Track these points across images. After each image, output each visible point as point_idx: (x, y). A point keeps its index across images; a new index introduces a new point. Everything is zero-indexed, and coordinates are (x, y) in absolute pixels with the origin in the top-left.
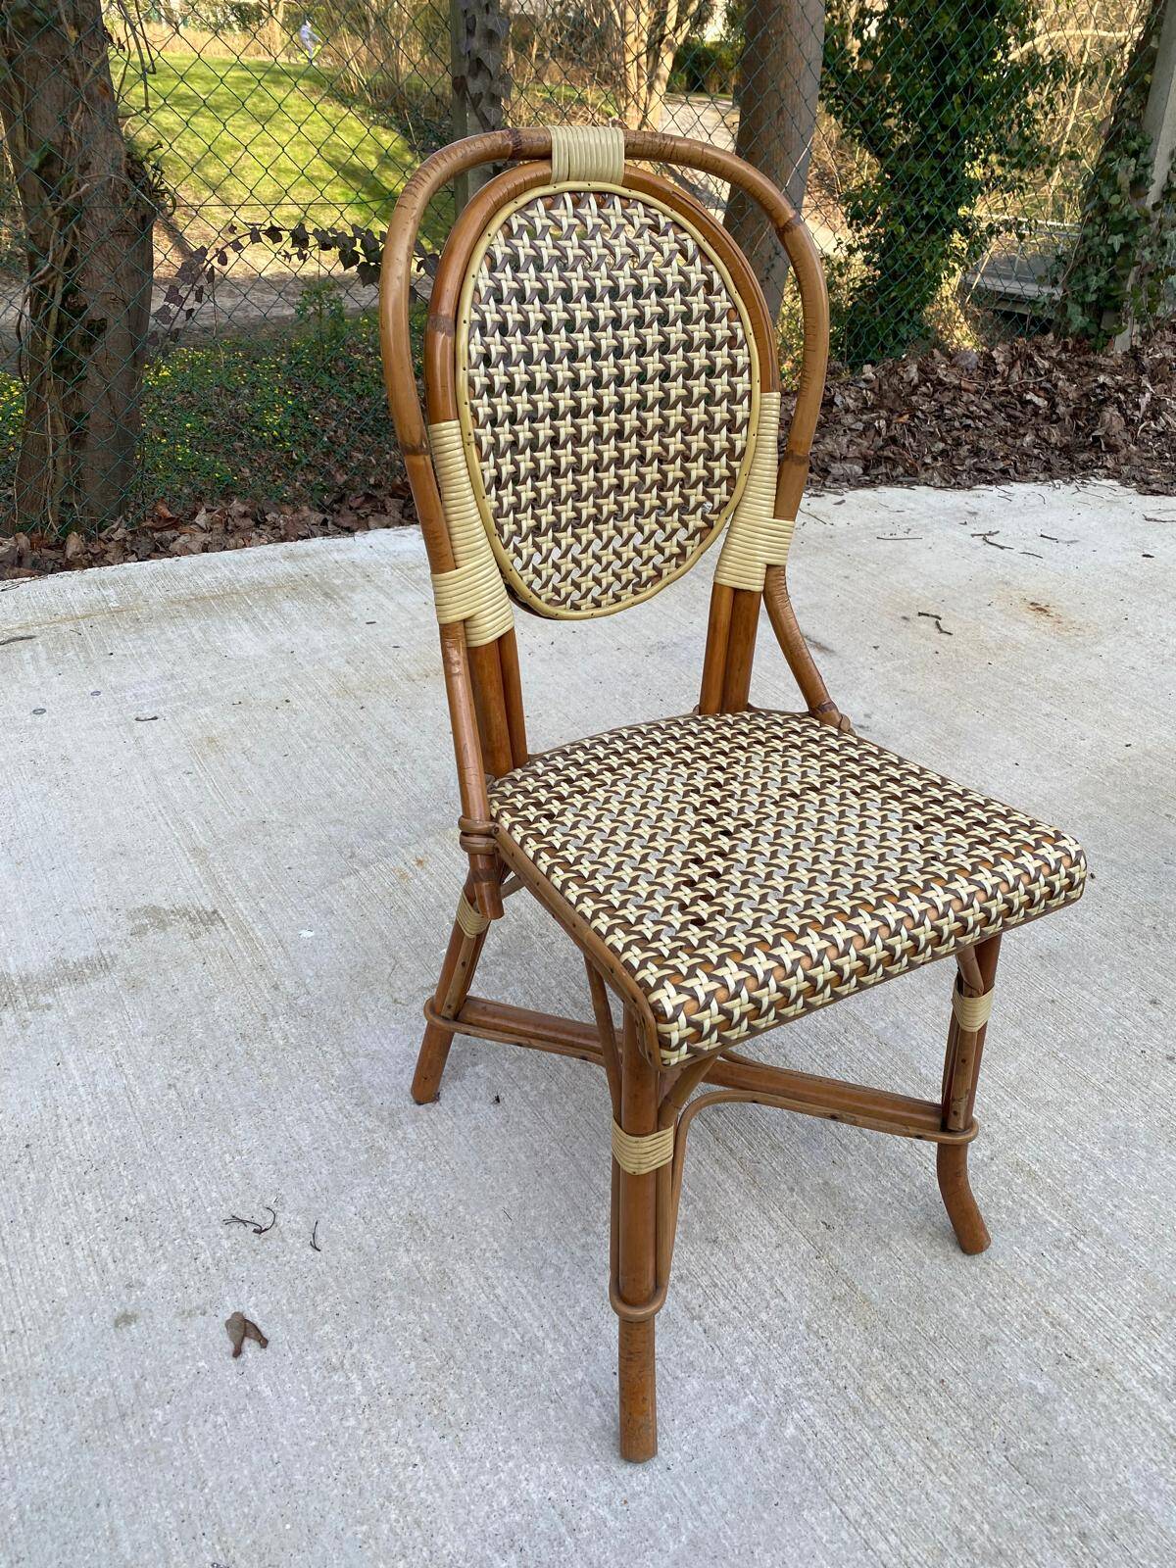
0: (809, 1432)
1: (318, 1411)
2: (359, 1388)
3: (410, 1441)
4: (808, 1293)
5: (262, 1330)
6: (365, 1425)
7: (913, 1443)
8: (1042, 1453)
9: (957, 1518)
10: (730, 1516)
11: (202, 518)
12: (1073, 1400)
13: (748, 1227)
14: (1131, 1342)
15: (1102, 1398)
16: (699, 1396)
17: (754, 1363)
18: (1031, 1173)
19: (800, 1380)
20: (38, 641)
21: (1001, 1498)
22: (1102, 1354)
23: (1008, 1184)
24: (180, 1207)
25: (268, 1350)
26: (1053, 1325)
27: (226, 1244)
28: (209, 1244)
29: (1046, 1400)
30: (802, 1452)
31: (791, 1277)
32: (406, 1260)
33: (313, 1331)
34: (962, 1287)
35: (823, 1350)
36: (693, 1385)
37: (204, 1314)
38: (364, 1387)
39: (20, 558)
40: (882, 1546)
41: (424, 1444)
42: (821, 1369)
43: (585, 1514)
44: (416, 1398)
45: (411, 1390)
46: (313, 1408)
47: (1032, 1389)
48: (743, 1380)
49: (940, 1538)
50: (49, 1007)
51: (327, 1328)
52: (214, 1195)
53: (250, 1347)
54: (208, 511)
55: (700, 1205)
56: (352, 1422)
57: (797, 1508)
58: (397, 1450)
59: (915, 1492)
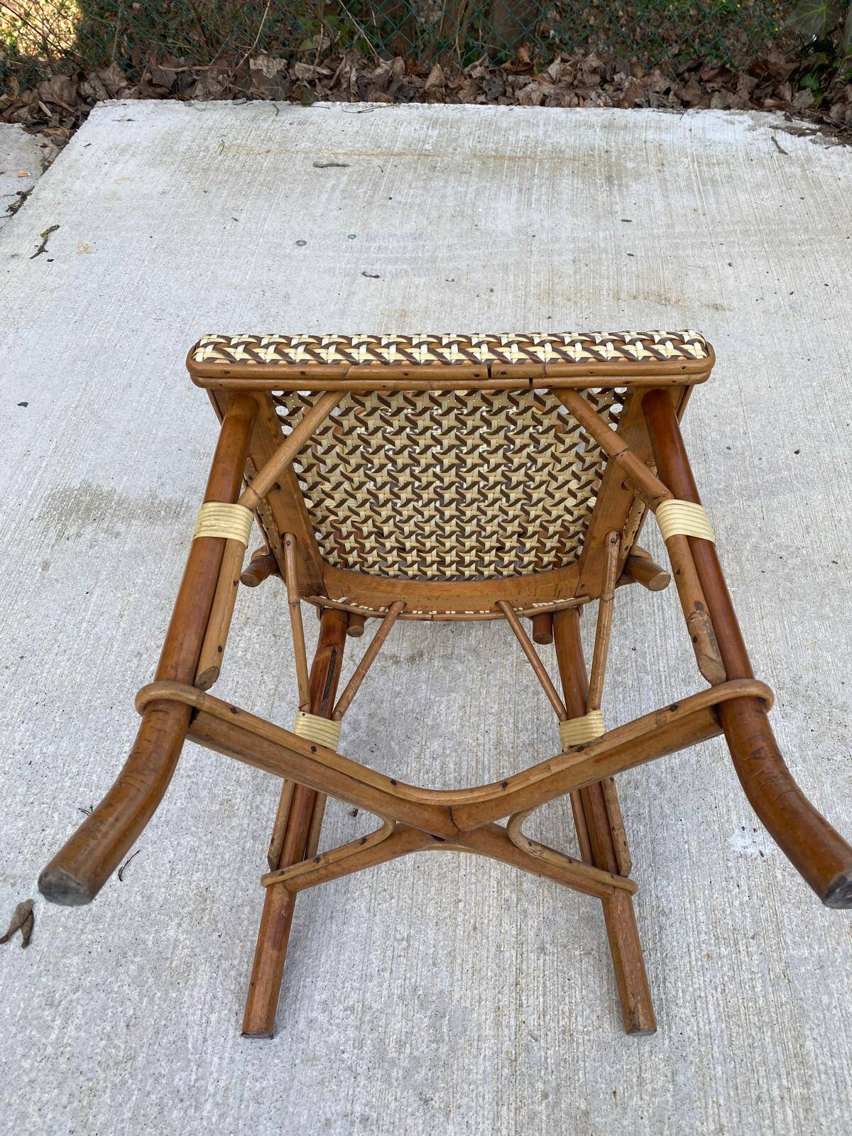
1: (15, 1035)
2: (53, 1037)
3: (50, 1116)
5: (36, 929)
6: (33, 1075)
11: (554, 69)
13: (469, 1108)
20: (348, 170)
24: (67, 774)
25: (25, 951)
28: (60, 821)
32: (172, 933)
33: (64, 956)
37: (13, 885)
38: (57, 1039)
39: (390, 82)
41: (55, 1128)
44: (82, 1078)
45: (84, 1067)
46: (14, 1030)
50: (118, 535)
51: (76, 960)
52: (94, 777)
53: (18, 937)
54: (563, 61)
55: (444, 1049)
56: (26, 1064)
58: (36, 1118)
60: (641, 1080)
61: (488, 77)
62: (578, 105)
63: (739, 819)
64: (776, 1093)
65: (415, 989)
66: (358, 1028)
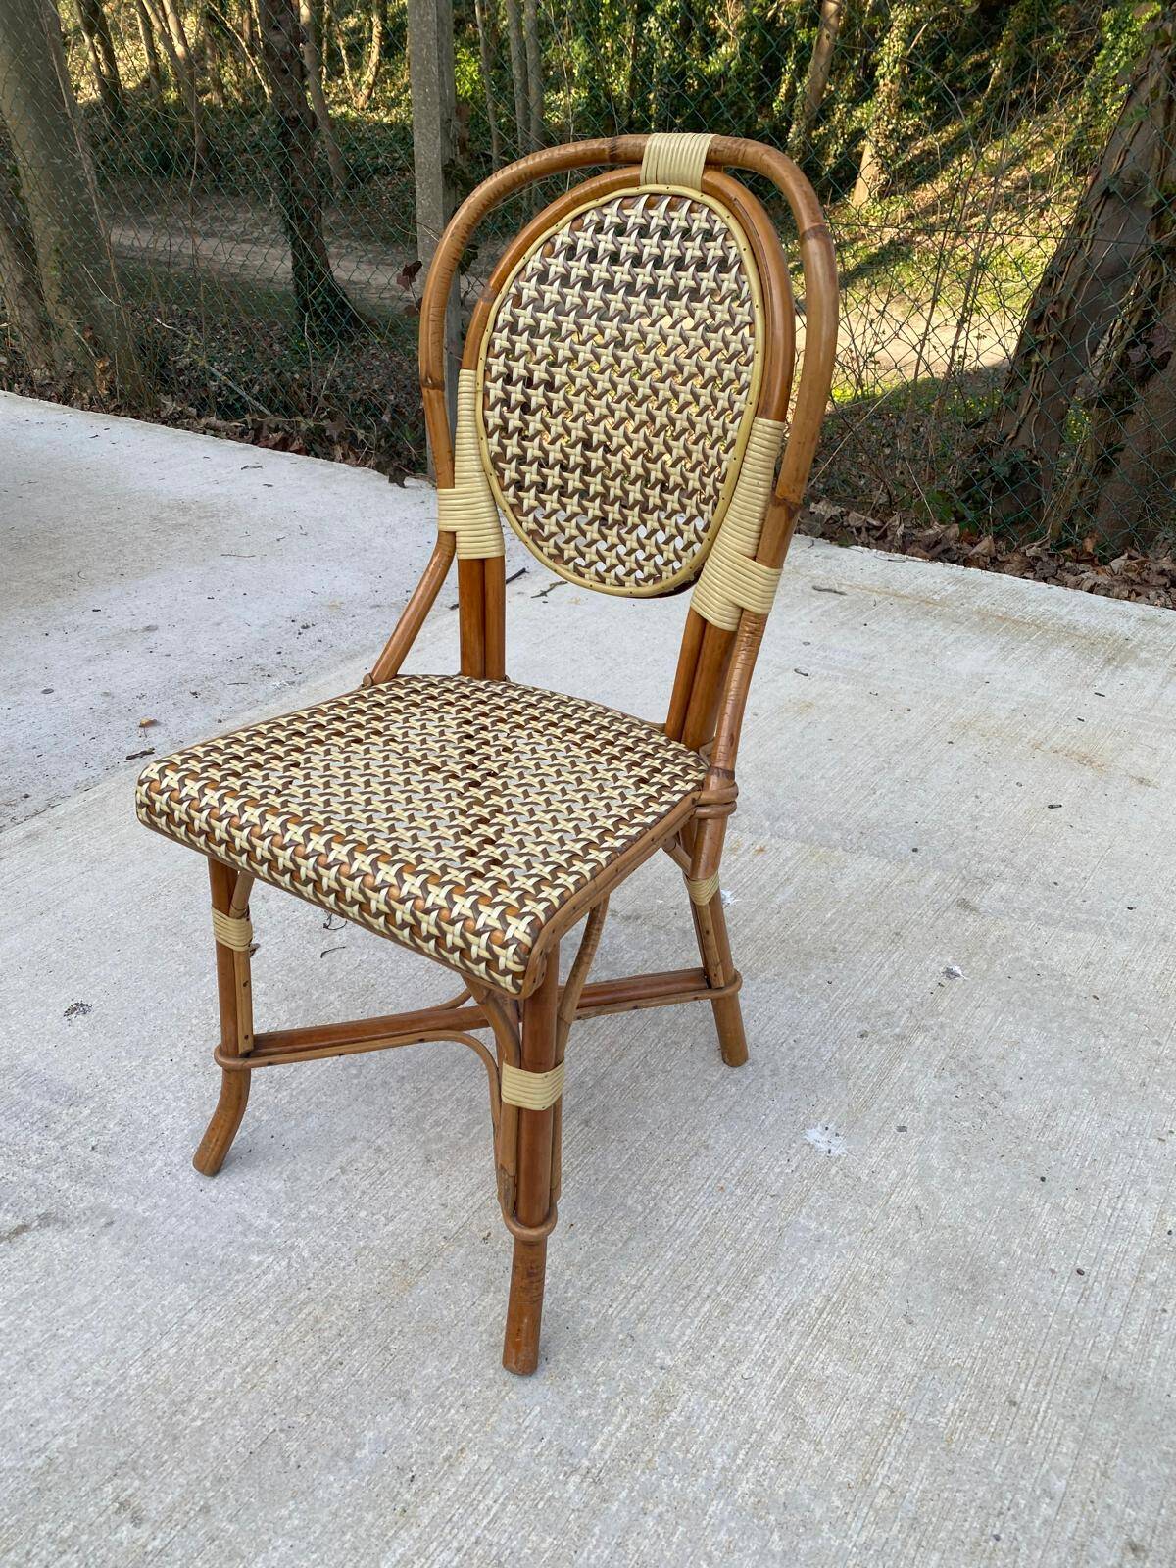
0: (258, 1271)
4: (401, 1239)
7: (268, 1351)
8: (287, 1464)
9: (202, 1397)
10: (171, 1237)
12: (357, 1487)
13: (456, 1179)
14: (455, 1544)
15: (370, 1517)
16: (268, 1191)
17: (312, 1218)
18: (661, 1414)
19: (306, 1254)
21: (230, 1431)
22: (426, 1514)
23: (631, 1389)
26: (447, 1459)
27: (310, 918)
29: (348, 1460)
30: (238, 1271)
31: (413, 1223)
34: (463, 1363)
35: (342, 1264)
36: (277, 1186)
39: (937, 543)
40: (165, 1345)
42: (323, 1268)
43: (155, 1155)
47: (359, 1446)
48: (293, 1216)
49: (181, 1386)
55: (465, 1140)
57: (187, 1279)
59: (220, 1360)
60: (600, 1228)
61: (1045, 559)
62: (1128, 598)
63: (829, 1122)
64: (706, 1291)
65: (472, 1100)
66: (414, 1102)
